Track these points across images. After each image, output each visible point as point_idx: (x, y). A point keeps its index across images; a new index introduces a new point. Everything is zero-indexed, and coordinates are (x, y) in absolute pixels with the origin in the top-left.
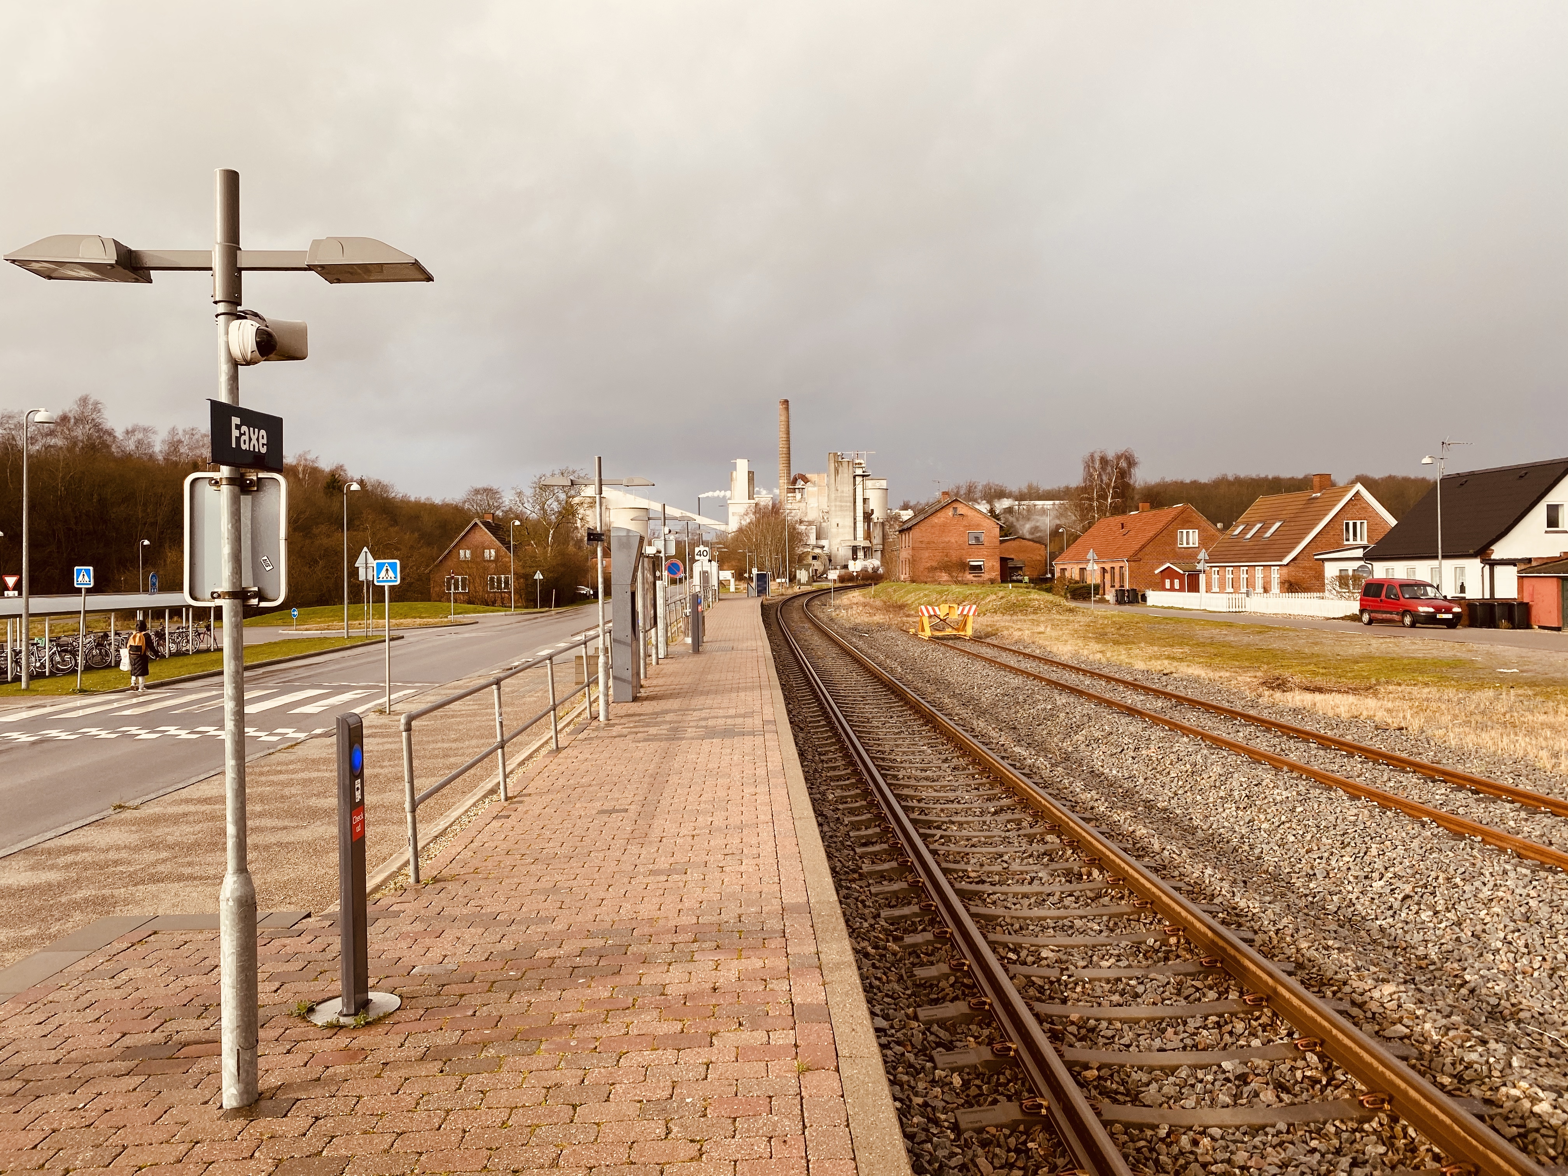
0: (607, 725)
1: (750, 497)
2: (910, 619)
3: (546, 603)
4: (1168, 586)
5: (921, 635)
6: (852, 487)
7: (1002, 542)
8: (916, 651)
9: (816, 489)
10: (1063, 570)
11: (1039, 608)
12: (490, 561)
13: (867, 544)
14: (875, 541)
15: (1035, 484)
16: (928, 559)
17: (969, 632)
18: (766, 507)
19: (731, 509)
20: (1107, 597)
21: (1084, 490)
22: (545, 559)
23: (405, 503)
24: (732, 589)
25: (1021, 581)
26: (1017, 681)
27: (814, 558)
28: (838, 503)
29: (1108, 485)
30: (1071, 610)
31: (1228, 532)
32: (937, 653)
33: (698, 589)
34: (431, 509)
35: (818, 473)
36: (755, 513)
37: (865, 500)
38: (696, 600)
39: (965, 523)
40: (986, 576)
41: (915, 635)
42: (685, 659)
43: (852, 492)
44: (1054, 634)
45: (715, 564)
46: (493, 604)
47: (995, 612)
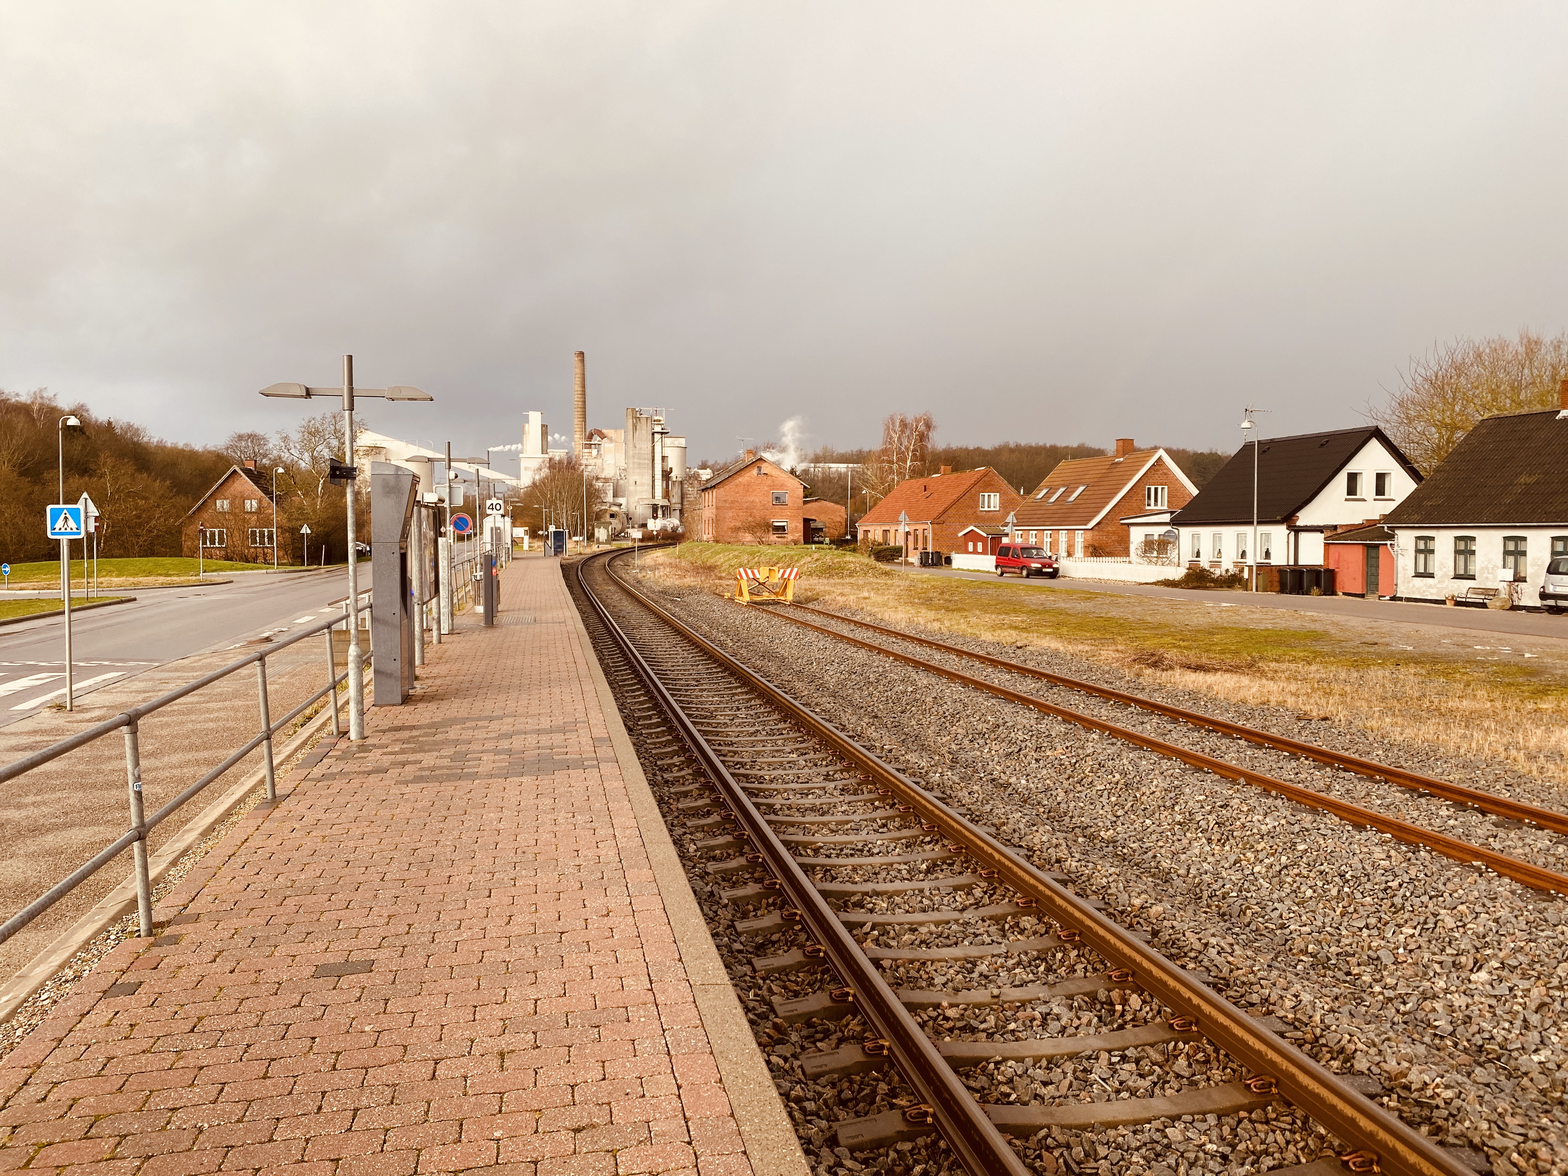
0: (363, 748)
1: (544, 451)
2: (724, 582)
3: (314, 559)
4: (971, 549)
5: (738, 599)
6: (650, 445)
7: (805, 503)
8: (736, 618)
9: (612, 445)
10: (866, 532)
11: (855, 571)
12: (251, 513)
13: (665, 502)
14: (673, 500)
15: (829, 447)
16: (731, 519)
17: (790, 597)
18: (560, 462)
19: (524, 464)
20: (910, 559)
21: (884, 451)
22: (314, 511)
23: (161, 448)
24: (526, 546)
25: (822, 543)
26: (862, 655)
27: (612, 516)
28: (636, 460)
29: (907, 449)
30: (886, 573)
31: (1032, 496)
32: (760, 621)
33: (488, 547)
34: (191, 456)
35: (616, 429)
36: (550, 468)
37: (664, 458)
38: (490, 562)
39: (769, 482)
40: (790, 537)
41: (731, 599)
42: (475, 636)
43: (650, 449)
44: (879, 599)
45: (508, 520)
46: (255, 560)
47: (811, 575)
